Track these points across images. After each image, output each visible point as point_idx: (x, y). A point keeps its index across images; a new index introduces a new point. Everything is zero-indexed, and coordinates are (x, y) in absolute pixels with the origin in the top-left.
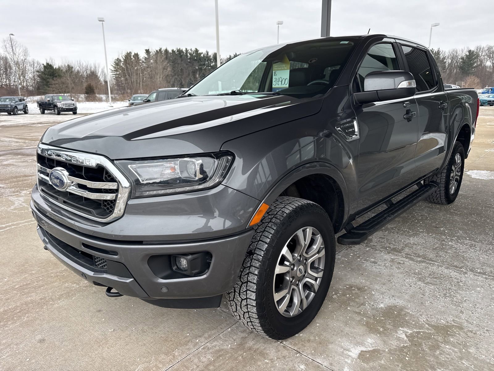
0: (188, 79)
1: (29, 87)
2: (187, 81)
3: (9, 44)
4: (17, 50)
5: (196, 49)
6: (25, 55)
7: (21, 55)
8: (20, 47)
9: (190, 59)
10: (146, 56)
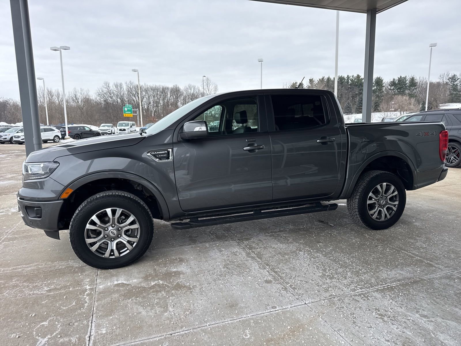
0: (346, 103)
1: (216, 115)
2: (345, 105)
3: (205, 83)
4: (211, 87)
5: (358, 75)
6: (215, 91)
7: (212, 90)
8: (213, 84)
9: (350, 85)
10: (310, 85)
